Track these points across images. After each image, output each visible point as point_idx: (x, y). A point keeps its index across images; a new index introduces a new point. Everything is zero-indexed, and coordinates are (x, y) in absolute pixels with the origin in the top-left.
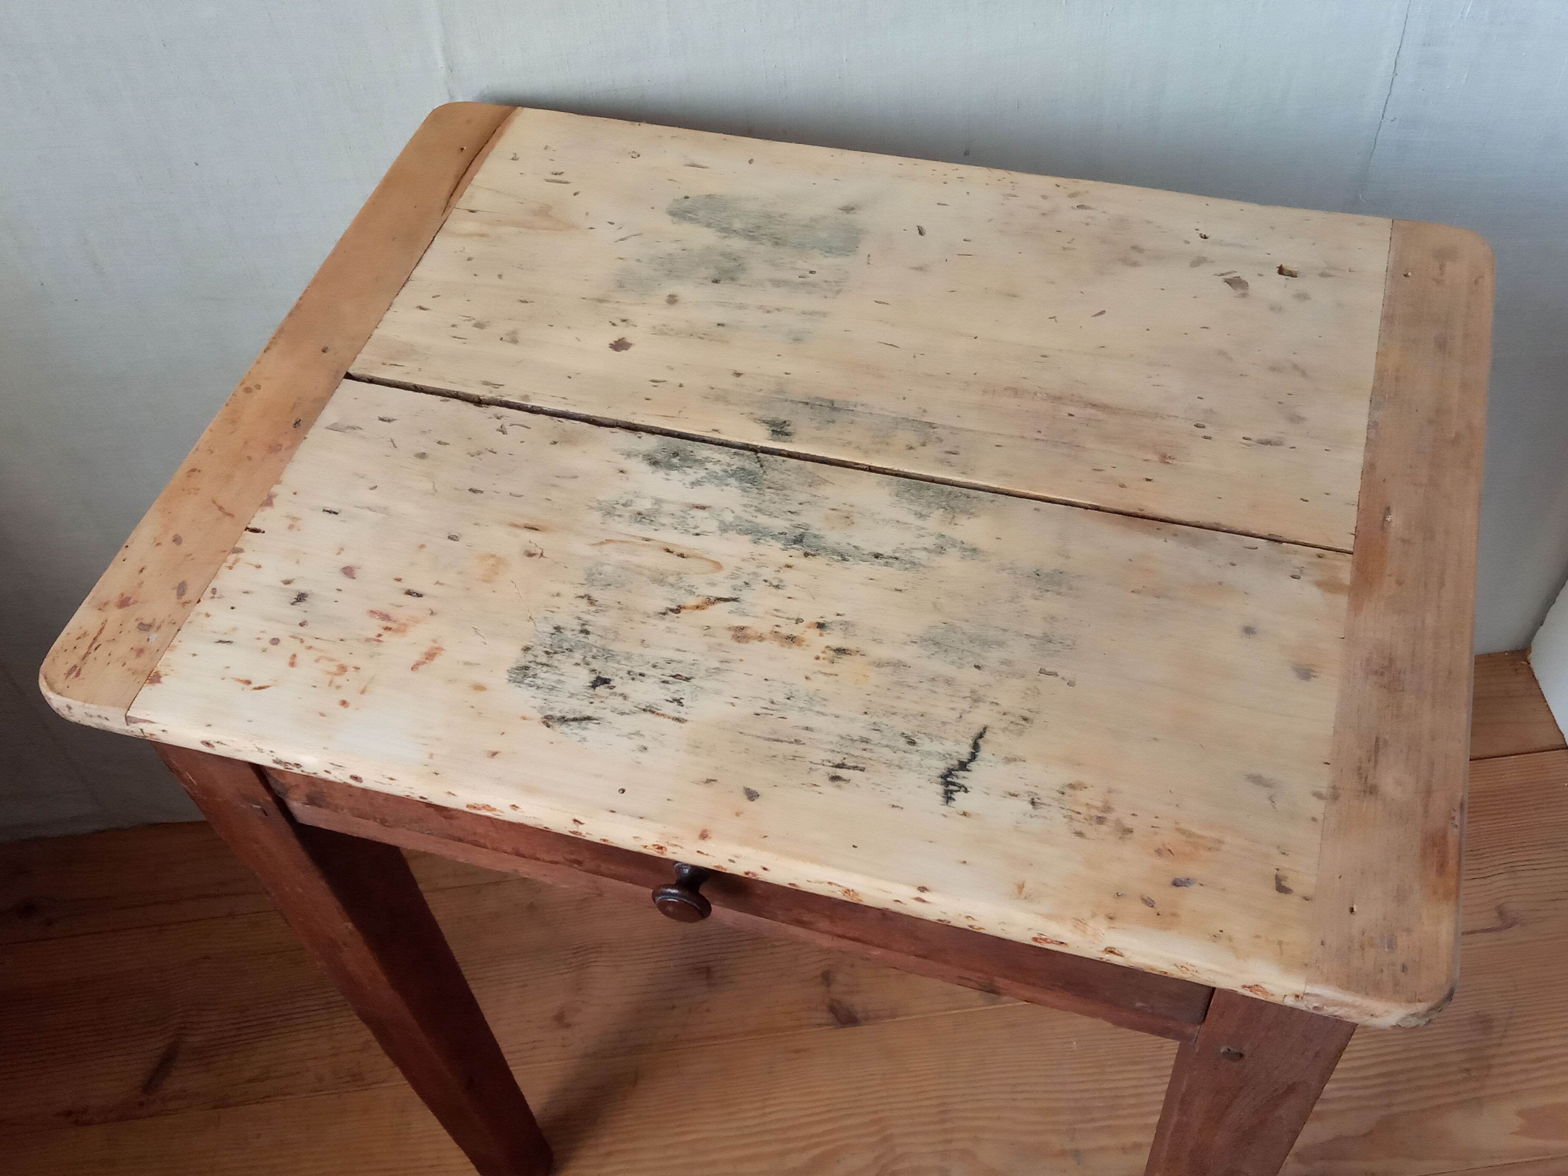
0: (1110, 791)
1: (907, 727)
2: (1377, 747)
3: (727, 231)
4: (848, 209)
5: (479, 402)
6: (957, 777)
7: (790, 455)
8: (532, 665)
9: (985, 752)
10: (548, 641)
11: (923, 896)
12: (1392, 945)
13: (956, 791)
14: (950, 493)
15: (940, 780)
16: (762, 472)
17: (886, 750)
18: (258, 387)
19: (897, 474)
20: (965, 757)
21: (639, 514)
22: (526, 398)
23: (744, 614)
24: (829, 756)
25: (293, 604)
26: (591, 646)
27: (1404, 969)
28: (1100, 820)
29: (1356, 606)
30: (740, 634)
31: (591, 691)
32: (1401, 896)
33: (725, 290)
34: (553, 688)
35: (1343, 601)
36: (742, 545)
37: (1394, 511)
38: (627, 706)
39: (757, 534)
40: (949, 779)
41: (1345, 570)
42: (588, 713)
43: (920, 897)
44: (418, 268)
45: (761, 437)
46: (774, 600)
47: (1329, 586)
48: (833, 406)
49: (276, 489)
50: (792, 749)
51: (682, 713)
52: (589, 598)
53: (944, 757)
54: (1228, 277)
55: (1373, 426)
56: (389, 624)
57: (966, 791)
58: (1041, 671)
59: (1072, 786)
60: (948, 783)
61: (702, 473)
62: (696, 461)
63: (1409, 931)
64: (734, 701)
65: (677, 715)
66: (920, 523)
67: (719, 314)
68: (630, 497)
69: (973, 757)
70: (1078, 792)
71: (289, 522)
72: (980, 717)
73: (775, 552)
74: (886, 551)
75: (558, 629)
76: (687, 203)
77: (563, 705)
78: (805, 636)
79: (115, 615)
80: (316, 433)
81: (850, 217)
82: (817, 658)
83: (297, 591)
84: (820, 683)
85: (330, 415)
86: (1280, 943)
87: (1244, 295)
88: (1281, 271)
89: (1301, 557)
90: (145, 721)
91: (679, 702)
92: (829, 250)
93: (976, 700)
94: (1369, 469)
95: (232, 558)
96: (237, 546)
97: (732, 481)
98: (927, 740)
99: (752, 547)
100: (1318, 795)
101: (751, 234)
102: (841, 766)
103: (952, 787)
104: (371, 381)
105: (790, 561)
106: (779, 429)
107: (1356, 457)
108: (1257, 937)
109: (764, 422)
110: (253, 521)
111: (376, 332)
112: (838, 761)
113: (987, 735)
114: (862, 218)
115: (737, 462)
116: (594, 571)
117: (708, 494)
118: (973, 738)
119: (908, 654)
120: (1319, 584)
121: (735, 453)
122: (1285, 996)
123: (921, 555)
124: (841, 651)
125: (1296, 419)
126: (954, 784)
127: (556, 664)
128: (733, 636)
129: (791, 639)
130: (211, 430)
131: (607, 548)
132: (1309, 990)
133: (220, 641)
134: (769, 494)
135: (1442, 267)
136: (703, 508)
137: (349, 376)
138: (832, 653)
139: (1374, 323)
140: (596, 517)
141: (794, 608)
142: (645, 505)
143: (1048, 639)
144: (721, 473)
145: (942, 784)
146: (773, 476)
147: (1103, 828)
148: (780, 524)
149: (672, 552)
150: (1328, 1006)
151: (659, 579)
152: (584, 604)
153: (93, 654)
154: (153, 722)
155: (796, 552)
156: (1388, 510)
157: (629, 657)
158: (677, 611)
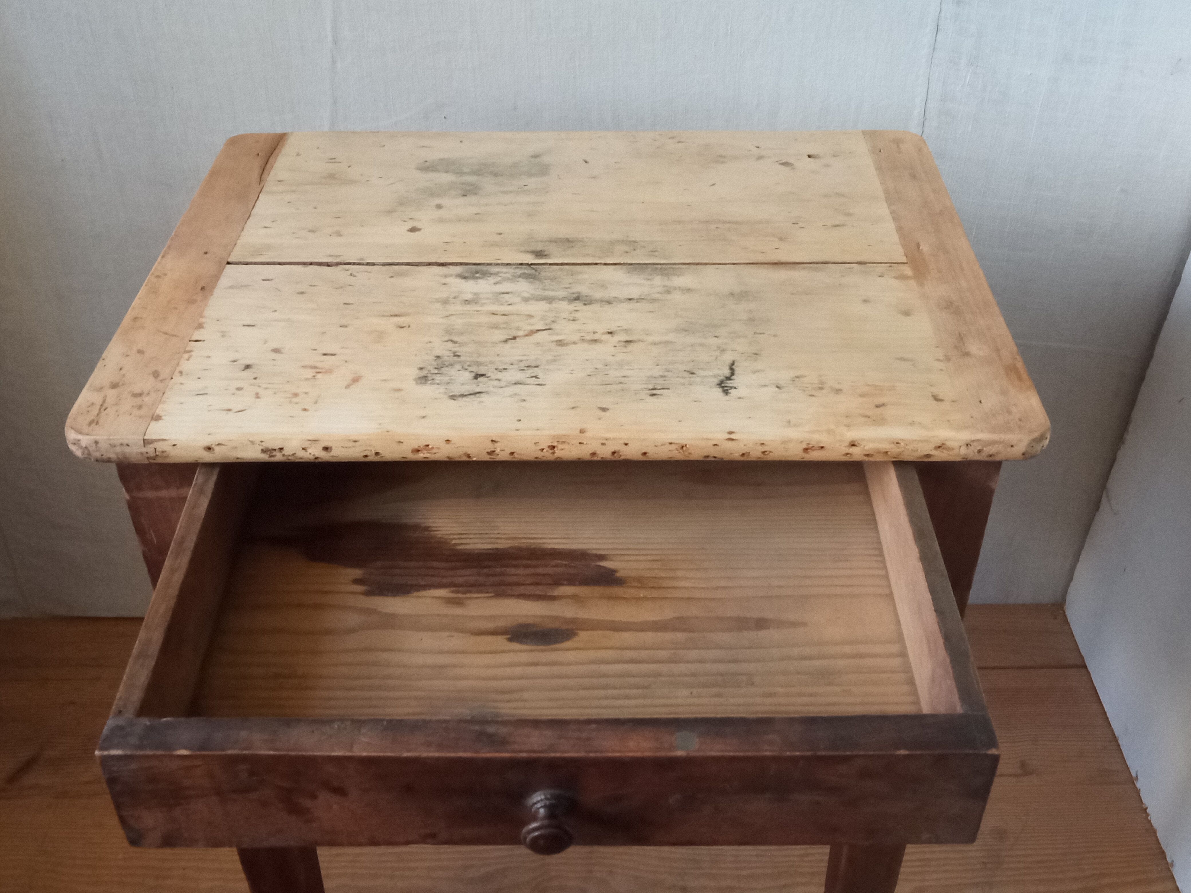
0: (821, 376)
1: (689, 367)
2: (961, 338)
3: (460, 173)
4: (536, 156)
5: (328, 265)
6: (727, 383)
7: (551, 264)
8: (429, 375)
9: (738, 370)
10: (434, 363)
11: (732, 436)
12: (1009, 412)
13: (730, 389)
14: (661, 269)
15: (718, 386)
16: (537, 274)
17: (678, 379)
18: (165, 275)
19: (624, 264)
20: (728, 375)
21: (466, 301)
22: (361, 259)
23: (558, 334)
24: (646, 386)
25: (243, 370)
26: (465, 362)
27: (1020, 420)
28: (821, 388)
29: (921, 284)
30: (560, 343)
31: (475, 380)
32: (1004, 392)
33: (472, 199)
34: (448, 383)
35: (913, 283)
36: (543, 306)
37: (921, 244)
38: (503, 384)
39: (550, 300)
40: (723, 385)
41: (908, 271)
42: (478, 390)
43: (730, 437)
44: (253, 210)
45: (530, 259)
46: (573, 326)
47: (902, 277)
48: (568, 240)
49: (202, 320)
50: (620, 387)
51: (540, 381)
52: (452, 341)
53: (715, 376)
54: (780, 162)
55: (892, 212)
56: (317, 370)
57: (735, 388)
58: (755, 333)
59: (797, 377)
60: (723, 387)
61: (499, 278)
62: (491, 274)
63: (1015, 405)
64: (572, 372)
65: (537, 383)
66: (649, 282)
67: (474, 210)
68: (457, 294)
69: (733, 374)
70: (802, 379)
71: (222, 334)
72: (728, 357)
73: (564, 305)
74: (634, 296)
75: (438, 357)
76: (427, 164)
77: (457, 389)
78: (602, 338)
79: (111, 394)
80: (218, 292)
81: (538, 160)
82: (615, 347)
83: (243, 364)
84: (621, 357)
85: (224, 281)
86: (948, 421)
87: (794, 169)
88: (809, 156)
89: (881, 268)
90: (159, 440)
91: (536, 377)
92: (531, 175)
93: (723, 351)
94: (899, 229)
95: (186, 356)
96: (187, 349)
97: (520, 279)
98: (701, 371)
99: (548, 306)
100: (938, 360)
101: (477, 172)
102: (654, 389)
103: (726, 388)
104: (247, 264)
105: (576, 309)
106: (539, 254)
107: (890, 226)
108: (935, 420)
109: (528, 252)
110: (193, 337)
111: (239, 241)
112: (651, 387)
113: (736, 364)
114: (546, 159)
115: (519, 272)
116: (449, 329)
117: (507, 286)
118: (729, 366)
119: (670, 337)
120: (896, 278)
121: (516, 268)
122: (960, 447)
123: (658, 296)
124: (628, 342)
125: (849, 215)
126: (726, 387)
127: (445, 372)
128: (557, 345)
129: (595, 341)
130: (139, 298)
131: (453, 318)
132: (973, 437)
133: (198, 395)
134: (547, 282)
135: (898, 146)
136: (508, 293)
137: (228, 263)
138: (624, 343)
139: (873, 172)
140: (439, 306)
141: (591, 327)
142: (469, 296)
143: (752, 320)
144: (511, 278)
145: (720, 388)
146: (543, 274)
147: (824, 391)
148: (562, 294)
149: (497, 314)
150: (986, 446)
151: (496, 327)
152: (450, 344)
153: (103, 413)
154: (165, 440)
155: (578, 305)
156: (918, 245)
157: (492, 363)
158: (514, 338)
